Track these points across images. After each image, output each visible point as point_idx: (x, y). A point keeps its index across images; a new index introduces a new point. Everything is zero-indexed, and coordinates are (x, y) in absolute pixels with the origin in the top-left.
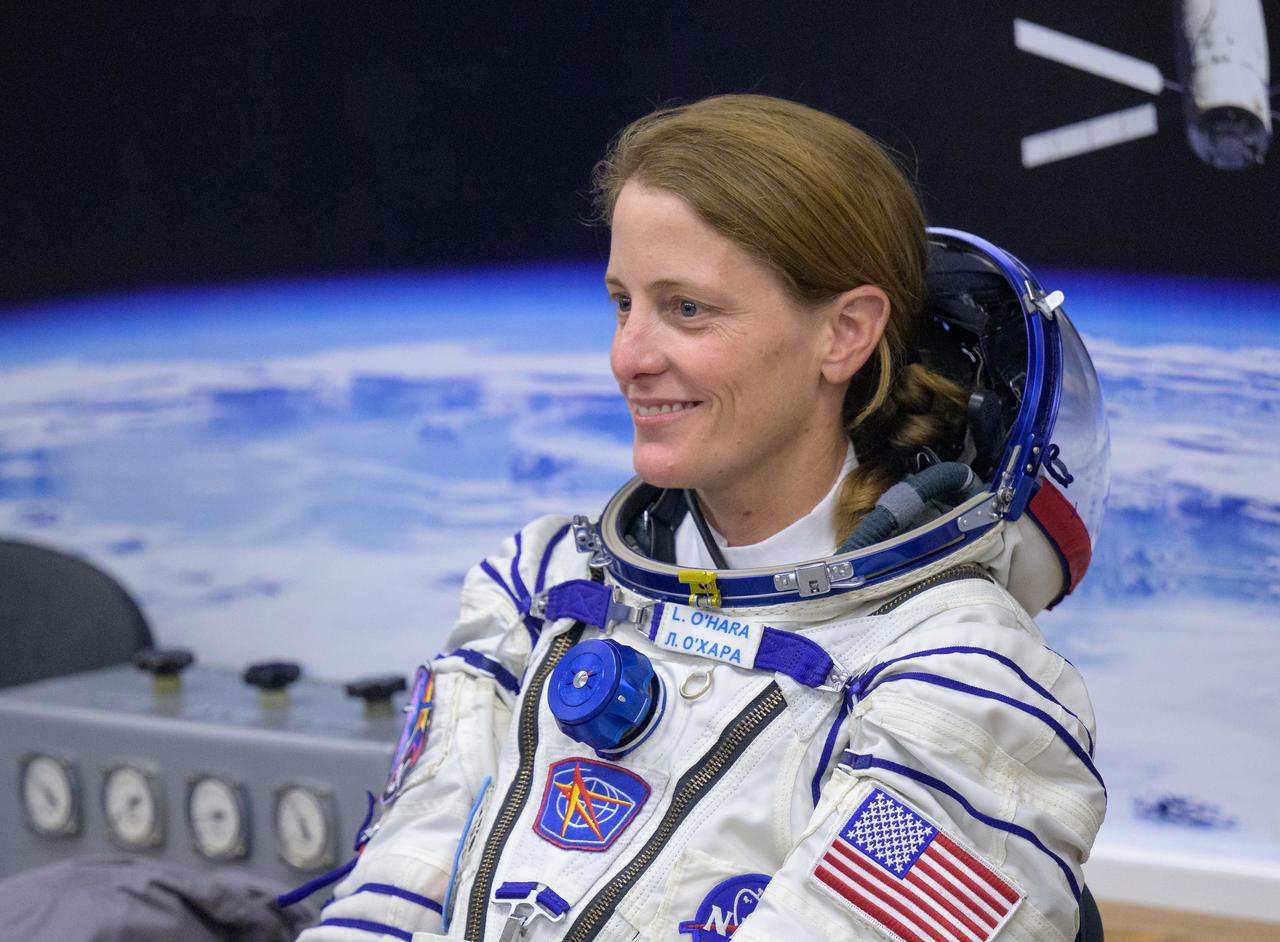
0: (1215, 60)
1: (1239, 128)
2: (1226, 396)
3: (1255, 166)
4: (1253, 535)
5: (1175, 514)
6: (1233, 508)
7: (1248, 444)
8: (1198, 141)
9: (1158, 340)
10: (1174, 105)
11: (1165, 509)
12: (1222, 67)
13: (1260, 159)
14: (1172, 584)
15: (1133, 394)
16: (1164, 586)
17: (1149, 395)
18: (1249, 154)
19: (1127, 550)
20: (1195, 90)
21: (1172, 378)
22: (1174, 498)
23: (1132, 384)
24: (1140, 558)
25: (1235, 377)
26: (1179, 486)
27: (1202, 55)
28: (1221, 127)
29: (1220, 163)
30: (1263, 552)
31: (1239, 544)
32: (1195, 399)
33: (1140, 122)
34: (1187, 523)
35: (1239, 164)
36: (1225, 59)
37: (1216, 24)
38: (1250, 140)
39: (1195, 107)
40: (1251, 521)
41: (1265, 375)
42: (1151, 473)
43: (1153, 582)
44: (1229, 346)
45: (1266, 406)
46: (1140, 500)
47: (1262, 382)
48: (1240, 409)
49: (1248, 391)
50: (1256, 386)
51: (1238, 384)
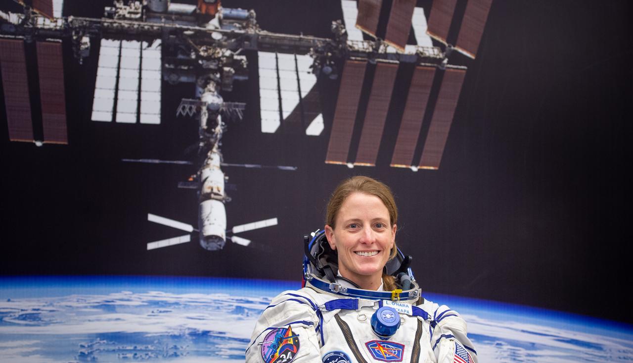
0: (210, 224)
1: (216, 241)
2: (206, 305)
3: (220, 249)
4: (211, 340)
5: (187, 336)
6: (206, 333)
7: (211, 318)
8: (203, 244)
9: (186, 293)
10: (196, 235)
11: (184, 335)
12: (212, 226)
13: (222, 248)
14: (185, 354)
15: (177, 307)
16: (182, 354)
17: (183, 306)
18: (219, 247)
19: (171, 346)
20: (203, 231)
21: (189, 302)
22: (187, 332)
23: (177, 304)
24: (175, 347)
25: (209, 301)
26: (189, 329)
27: (206, 223)
28: (211, 240)
29: (209, 249)
30: (214, 344)
31: (206, 342)
32: (196, 307)
33: (186, 239)
34: (191, 338)
35: (215, 249)
36: (213, 224)
37: (211, 216)
38: (219, 243)
39: (203, 235)
40: (211, 336)
41: (219, 300)
42: (181, 326)
43: (179, 353)
44: (208, 294)
45: (218, 308)
46: (176, 333)
47: (217, 302)
48: (210, 309)
49: (213, 304)
50: (215, 303)
51: (210, 303)
